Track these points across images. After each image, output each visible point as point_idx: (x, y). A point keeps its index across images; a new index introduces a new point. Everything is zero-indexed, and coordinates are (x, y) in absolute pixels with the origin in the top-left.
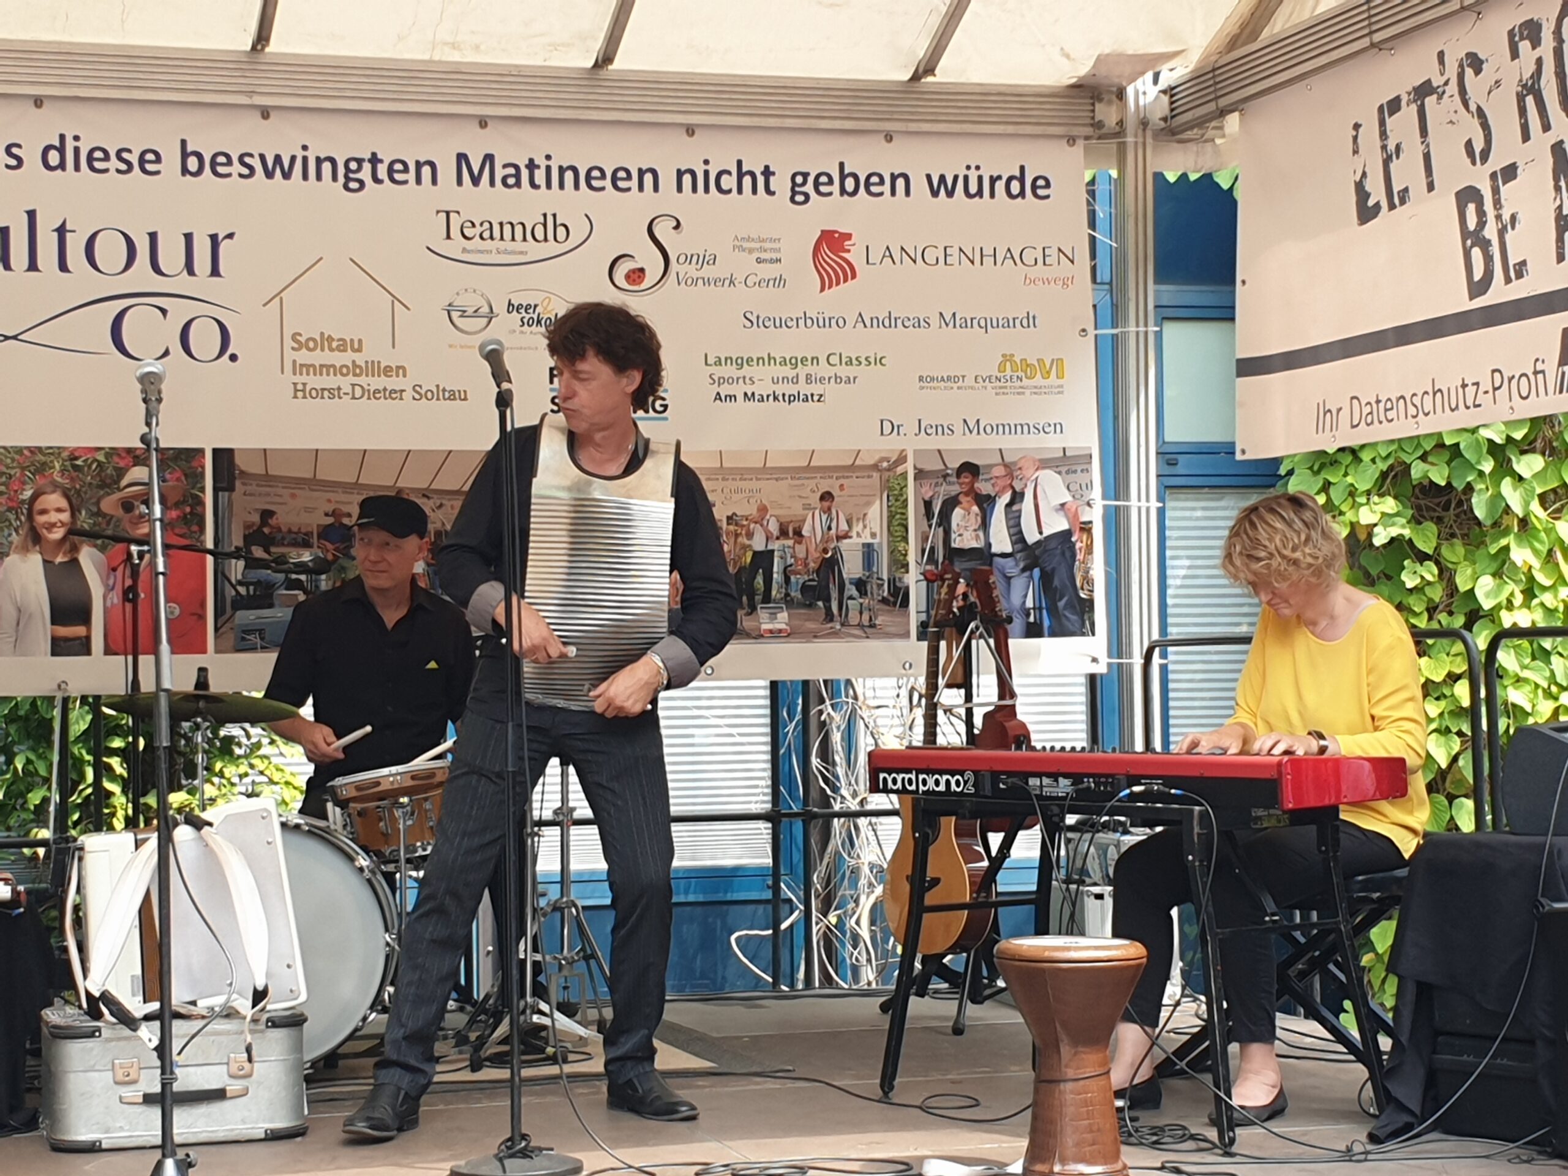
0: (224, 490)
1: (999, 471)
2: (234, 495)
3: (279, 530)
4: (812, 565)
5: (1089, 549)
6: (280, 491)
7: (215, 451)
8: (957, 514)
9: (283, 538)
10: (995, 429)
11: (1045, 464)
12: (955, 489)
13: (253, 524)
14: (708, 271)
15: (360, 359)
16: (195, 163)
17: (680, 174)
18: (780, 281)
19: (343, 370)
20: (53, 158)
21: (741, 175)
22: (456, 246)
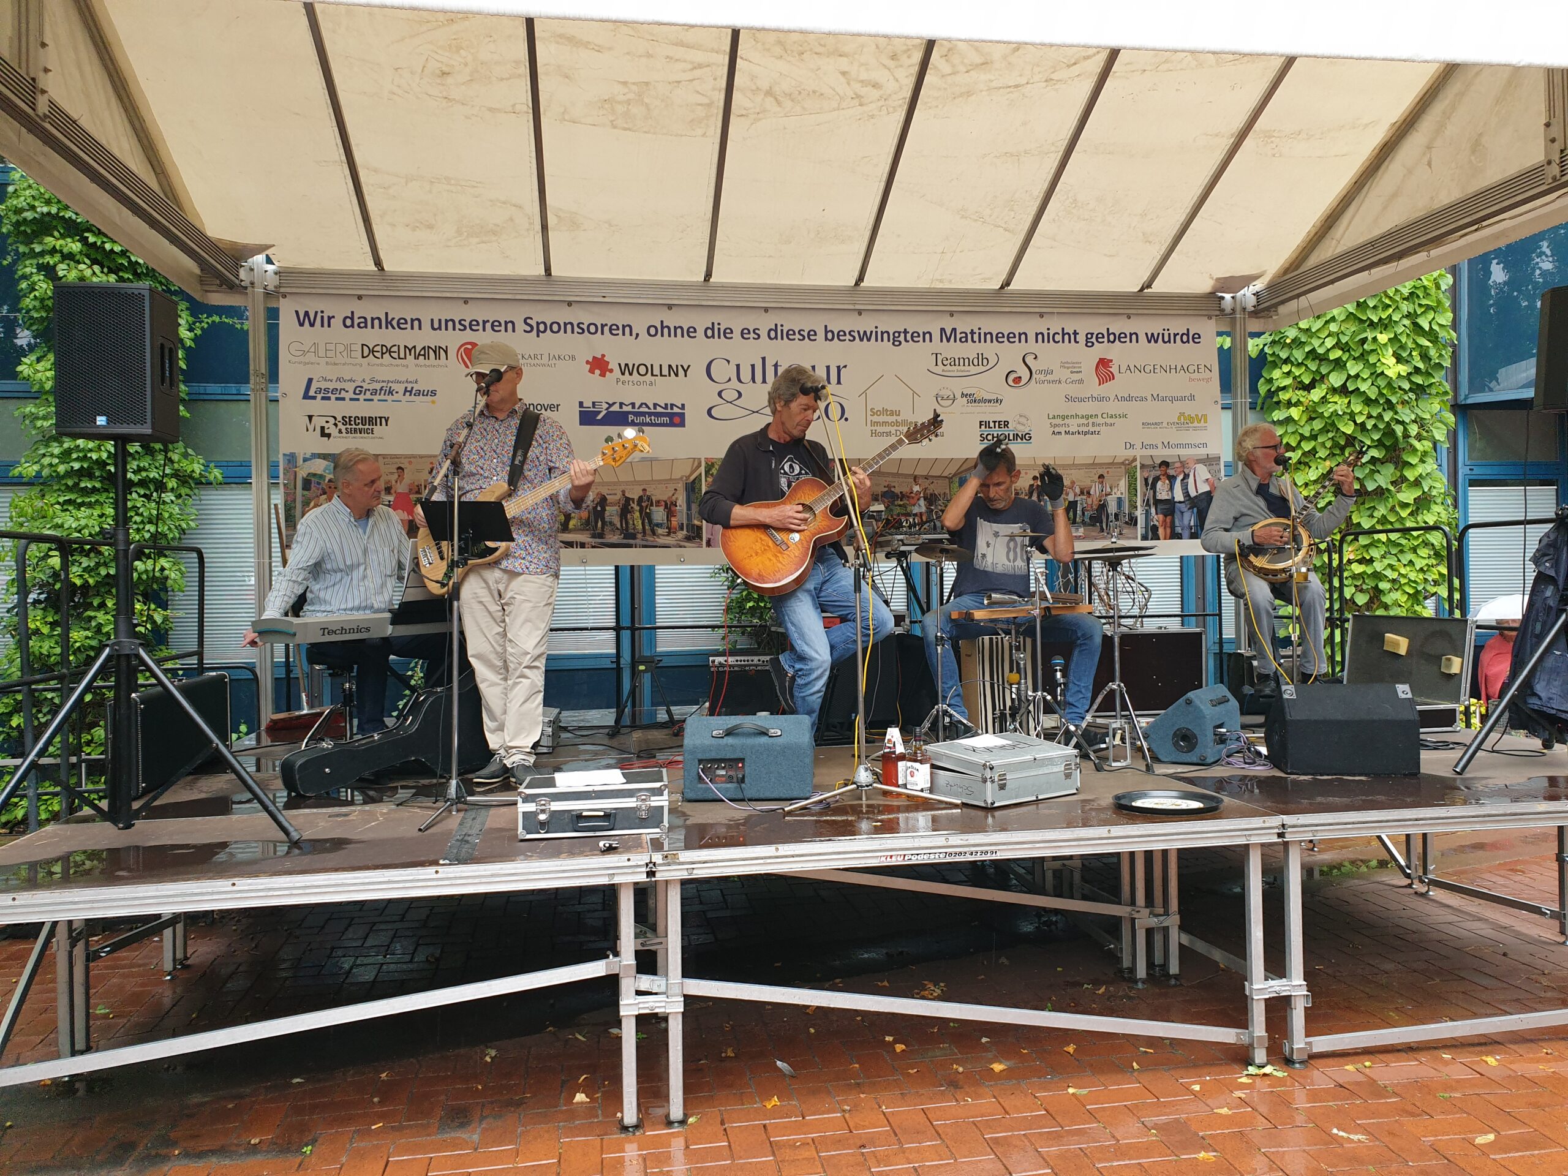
1: (1178, 465)
4: (1095, 507)
8: (1159, 484)
10: (1177, 446)
11: (1199, 461)
12: (1158, 473)
14: (1049, 377)
15: (899, 419)
16: (831, 335)
17: (1037, 334)
18: (1081, 381)
19: (892, 424)
20: (773, 334)
21: (1063, 335)
22: (939, 369)
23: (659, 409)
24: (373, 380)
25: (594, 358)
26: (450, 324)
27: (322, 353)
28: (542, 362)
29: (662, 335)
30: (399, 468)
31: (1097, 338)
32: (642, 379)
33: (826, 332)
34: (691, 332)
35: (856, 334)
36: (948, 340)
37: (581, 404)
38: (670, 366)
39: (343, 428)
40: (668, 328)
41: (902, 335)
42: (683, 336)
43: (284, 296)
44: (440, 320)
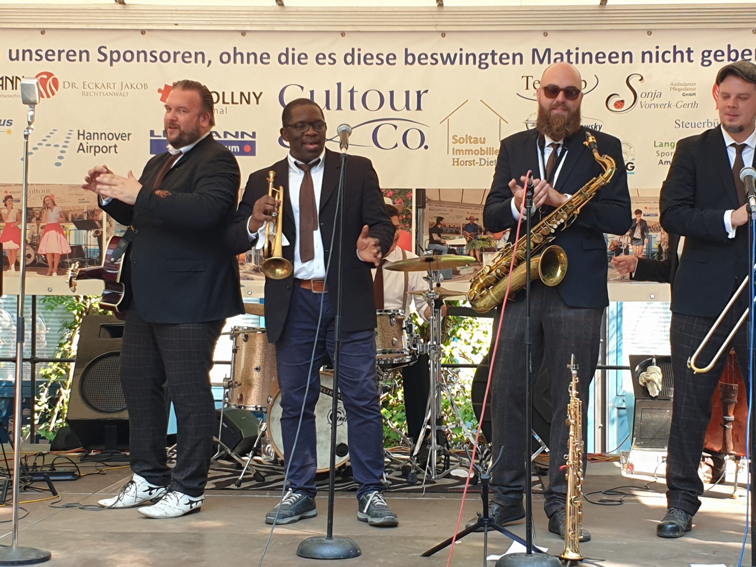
0: (420, 208)
2: (425, 210)
3: (445, 226)
6: (446, 208)
7: (417, 190)
9: (447, 230)
13: (433, 223)
14: (657, 101)
15: (484, 147)
16: (411, 59)
17: (644, 54)
18: (695, 105)
19: (476, 153)
20: (349, 59)
21: (675, 53)
22: (531, 93)
23: (229, 138)
25: (166, 86)
26: (27, 54)
28: (115, 91)
29: (235, 62)
31: (715, 56)
33: (407, 56)
34: (264, 58)
35: (439, 58)
36: (541, 61)
37: (152, 133)
38: (242, 94)
40: (241, 54)
41: (490, 57)
42: (256, 62)
44: (18, 51)
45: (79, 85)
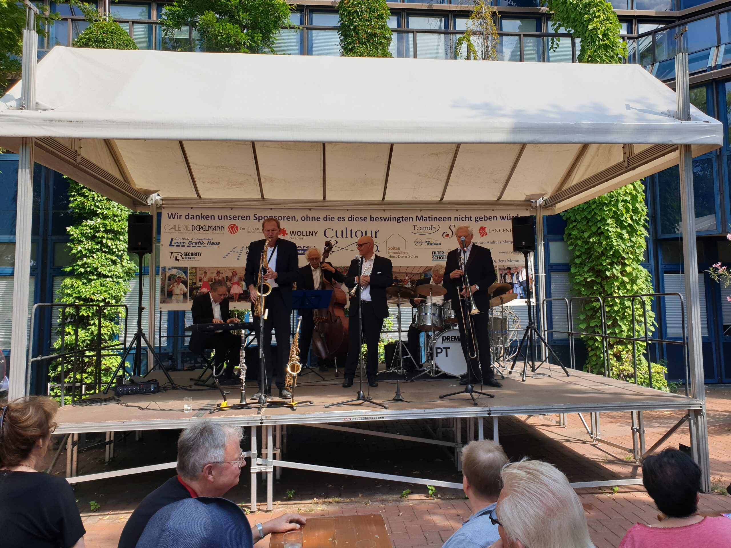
1: (515, 269)
5: (532, 283)
10: (514, 261)
11: (523, 267)
12: (506, 272)
15: (400, 251)
16: (372, 219)
17: (455, 218)
19: (396, 253)
20: (350, 219)
21: (466, 218)
22: (416, 231)
23: (305, 248)
24: (196, 239)
26: (226, 217)
27: (177, 229)
28: (261, 231)
29: (307, 220)
30: (205, 272)
31: (480, 219)
32: (299, 237)
33: (371, 218)
34: (318, 219)
35: (383, 219)
36: (419, 220)
38: (310, 232)
39: (184, 257)
40: (309, 217)
41: (401, 218)
42: (315, 220)
43: (164, 208)
44: (222, 216)
45: (246, 229)
